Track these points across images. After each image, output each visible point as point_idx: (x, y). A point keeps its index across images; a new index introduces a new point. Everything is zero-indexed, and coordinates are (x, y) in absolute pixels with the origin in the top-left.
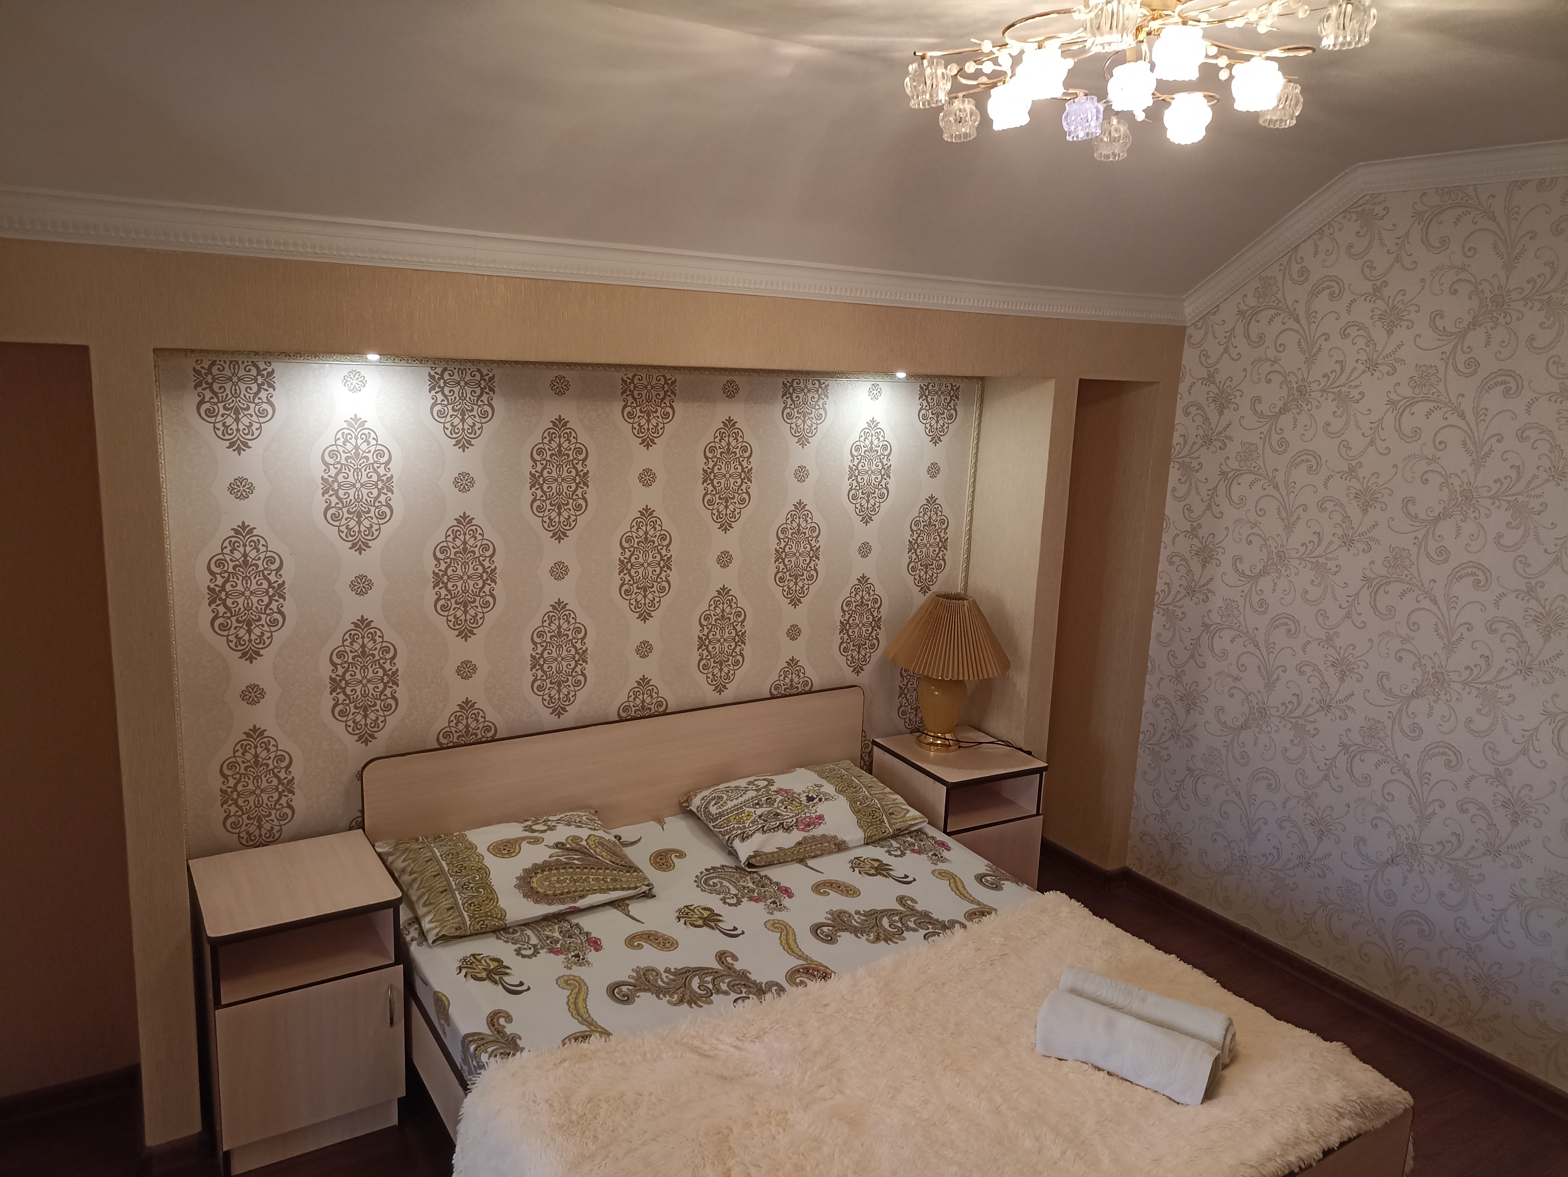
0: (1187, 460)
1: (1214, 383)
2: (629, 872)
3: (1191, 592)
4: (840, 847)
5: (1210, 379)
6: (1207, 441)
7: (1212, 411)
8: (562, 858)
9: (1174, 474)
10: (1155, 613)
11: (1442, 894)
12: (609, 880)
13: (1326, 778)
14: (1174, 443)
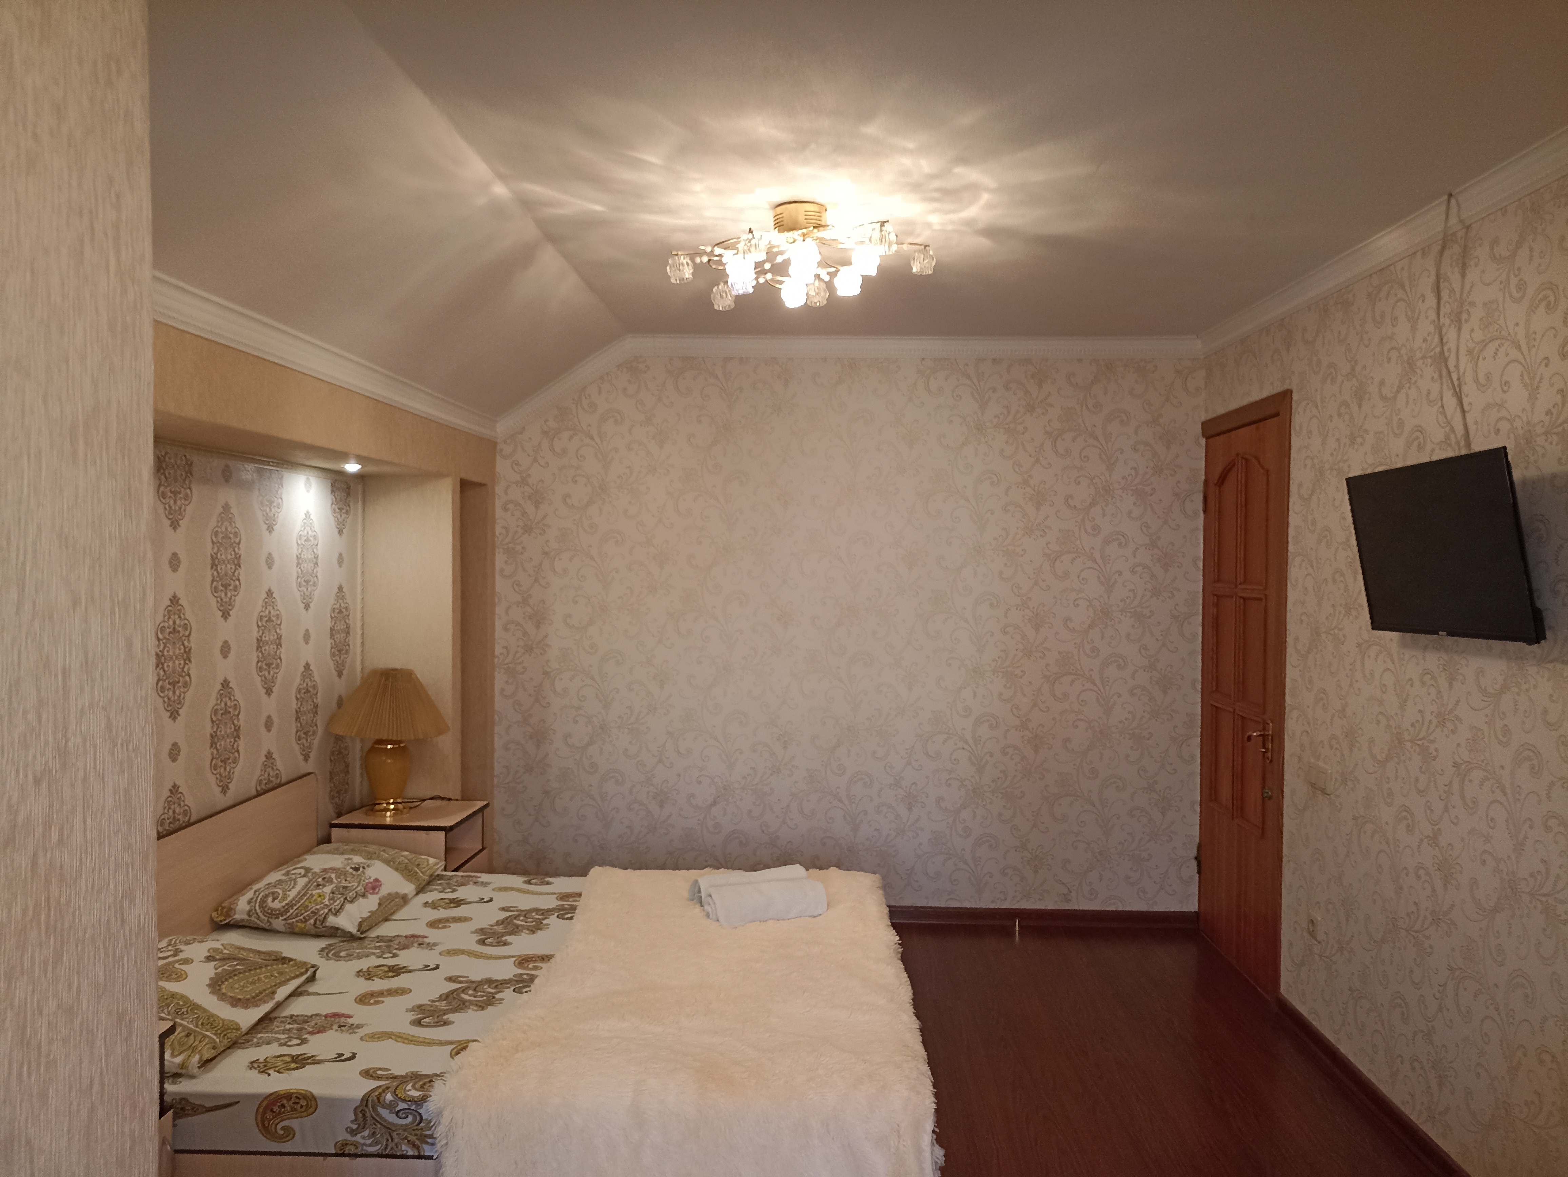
0: (511, 545)
1: (528, 485)
2: (285, 963)
3: (529, 649)
4: (405, 900)
5: (524, 482)
6: (528, 530)
7: (530, 508)
8: (225, 967)
9: (500, 559)
10: (496, 673)
11: (750, 811)
12: (276, 974)
13: (660, 761)
14: (497, 534)
